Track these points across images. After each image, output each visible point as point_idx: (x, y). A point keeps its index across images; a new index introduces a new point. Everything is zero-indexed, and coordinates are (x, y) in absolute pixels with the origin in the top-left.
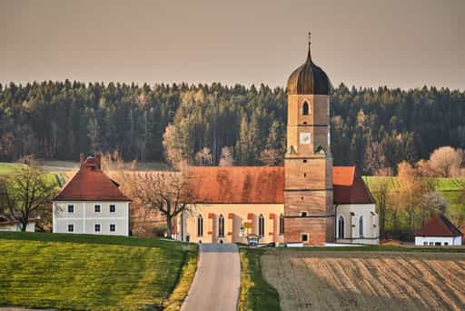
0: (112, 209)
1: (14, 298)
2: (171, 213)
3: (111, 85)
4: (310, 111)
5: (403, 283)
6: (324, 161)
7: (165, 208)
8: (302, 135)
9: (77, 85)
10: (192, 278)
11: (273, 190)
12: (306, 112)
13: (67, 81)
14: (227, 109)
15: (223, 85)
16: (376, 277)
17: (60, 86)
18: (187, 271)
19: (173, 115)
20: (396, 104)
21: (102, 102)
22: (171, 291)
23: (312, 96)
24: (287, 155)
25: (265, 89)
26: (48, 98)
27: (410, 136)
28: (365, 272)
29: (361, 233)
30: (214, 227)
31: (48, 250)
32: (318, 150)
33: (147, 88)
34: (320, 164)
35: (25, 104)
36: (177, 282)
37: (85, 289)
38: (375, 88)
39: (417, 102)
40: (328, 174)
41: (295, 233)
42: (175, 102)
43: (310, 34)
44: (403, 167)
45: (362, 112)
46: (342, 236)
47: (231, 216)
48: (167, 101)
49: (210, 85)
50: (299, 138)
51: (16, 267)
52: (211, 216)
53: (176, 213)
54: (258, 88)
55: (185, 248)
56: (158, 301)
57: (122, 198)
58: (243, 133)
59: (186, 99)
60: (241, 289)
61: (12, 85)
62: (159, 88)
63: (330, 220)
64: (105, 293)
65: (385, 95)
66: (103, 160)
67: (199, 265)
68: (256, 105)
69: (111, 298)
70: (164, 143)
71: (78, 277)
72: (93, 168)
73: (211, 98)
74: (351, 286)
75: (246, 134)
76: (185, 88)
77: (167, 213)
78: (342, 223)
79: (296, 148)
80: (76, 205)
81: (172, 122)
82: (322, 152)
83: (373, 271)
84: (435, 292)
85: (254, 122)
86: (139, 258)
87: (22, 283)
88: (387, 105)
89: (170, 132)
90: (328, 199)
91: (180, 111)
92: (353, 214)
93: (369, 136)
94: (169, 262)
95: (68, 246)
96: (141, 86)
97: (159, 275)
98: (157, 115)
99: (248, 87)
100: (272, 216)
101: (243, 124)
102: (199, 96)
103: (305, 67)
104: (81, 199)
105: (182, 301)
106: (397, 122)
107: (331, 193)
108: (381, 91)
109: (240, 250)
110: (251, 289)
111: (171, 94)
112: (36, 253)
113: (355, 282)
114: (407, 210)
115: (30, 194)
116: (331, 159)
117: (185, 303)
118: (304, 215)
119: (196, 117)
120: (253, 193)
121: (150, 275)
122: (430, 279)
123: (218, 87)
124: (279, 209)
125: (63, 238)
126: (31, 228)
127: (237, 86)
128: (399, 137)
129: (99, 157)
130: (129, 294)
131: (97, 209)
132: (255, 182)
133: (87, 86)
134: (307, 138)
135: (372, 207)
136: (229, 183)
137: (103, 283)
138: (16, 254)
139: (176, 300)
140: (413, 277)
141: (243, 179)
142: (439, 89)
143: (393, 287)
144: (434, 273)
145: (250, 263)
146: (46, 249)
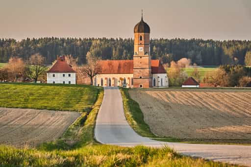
0: (69, 75)
1: (29, 105)
2: (92, 75)
3: (68, 39)
4: (143, 39)
5: (186, 100)
6: (148, 58)
7: (90, 73)
8: (140, 48)
9: (56, 39)
10: (103, 98)
11: (129, 69)
12: (141, 39)
13: (53, 37)
14: (108, 46)
15: (106, 38)
16: (175, 97)
17: (50, 39)
18: (100, 95)
19: (89, 48)
20: (166, 44)
21: (65, 44)
22: (95, 103)
23: (143, 34)
24: (134, 56)
25: (121, 40)
26: (46, 43)
27: (171, 55)
28: (170, 96)
29: (162, 84)
30: (107, 83)
31: (45, 89)
32: (145, 54)
33: (80, 39)
34: (146, 59)
35: (38, 45)
36: (97, 99)
37: (60, 102)
38: (159, 39)
39: (173, 43)
40: (150, 62)
41: (137, 84)
42: (90, 44)
43: (142, 11)
44: (173, 63)
45: (154, 47)
46: (154, 85)
47: (114, 78)
48: (87, 44)
49: (102, 38)
50: (139, 49)
51: (32, 94)
52: (106, 78)
53: (94, 76)
54: (119, 39)
55: (98, 88)
56: (90, 106)
57: (73, 72)
58: (114, 54)
59: (94, 43)
60: (123, 102)
61: (34, 39)
62: (84, 39)
63: (150, 79)
64: (68, 103)
65: (162, 41)
66: (66, 58)
67: (105, 93)
68: (118, 44)
69: (70, 105)
70: (87, 58)
71: (56, 98)
72: (62, 60)
73: (102, 42)
74: (166, 100)
75: (115, 55)
76: (93, 39)
77: (91, 75)
78: (155, 81)
79: (137, 53)
80: (56, 74)
81: (89, 51)
82: (147, 54)
83: (173, 95)
84: (200, 103)
85: (117, 50)
86: (81, 91)
87: (33, 100)
88: (163, 44)
89: (88, 54)
90: (149, 71)
91: (92, 47)
92: (158, 77)
93: (157, 55)
94: (93, 92)
95: (52, 87)
96: (78, 39)
97: (89, 97)
98: (84, 48)
99: (115, 39)
100: (129, 78)
101: (114, 51)
102: (98, 42)
103: (140, 23)
104: (58, 72)
105: (100, 106)
106: (167, 50)
107: (150, 70)
108: (161, 40)
109: (120, 89)
110: (127, 101)
111: (88, 41)
112: (40, 89)
113: (167, 99)
114: (174, 78)
115: (38, 69)
116: (150, 57)
117: (101, 107)
118: (141, 78)
119: (98, 49)
120: (122, 70)
121: (86, 97)
122: (196, 98)
123: (104, 39)
124: (131, 76)
125: (51, 85)
126: (38, 82)
127: (111, 39)
128: (168, 55)
129: (64, 57)
130: (78, 103)
131: (64, 75)
132: (122, 66)
133: (60, 39)
134: (141, 49)
135: (166, 75)
136: (112, 66)
137: (67, 100)
138: (32, 90)
139: (97, 106)
140: (189, 97)
141: (118, 65)
142: (181, 39)
143: (183, 101)
144: (197, 96)
145: (124, 92)
146: (43, 88)
